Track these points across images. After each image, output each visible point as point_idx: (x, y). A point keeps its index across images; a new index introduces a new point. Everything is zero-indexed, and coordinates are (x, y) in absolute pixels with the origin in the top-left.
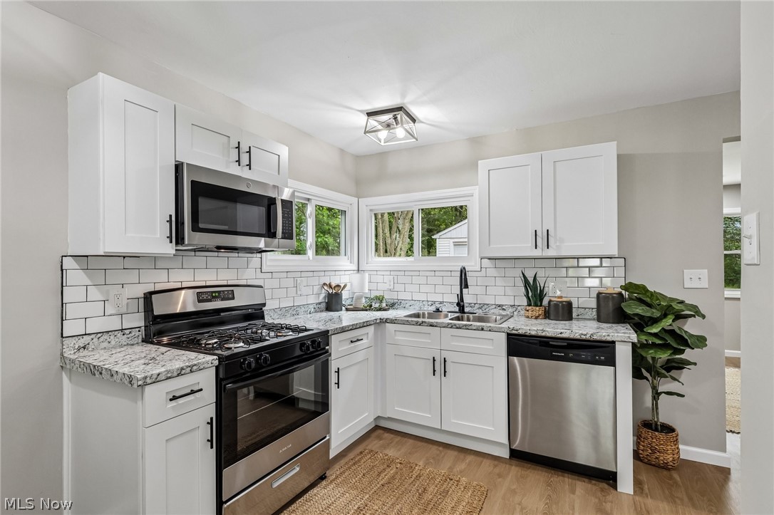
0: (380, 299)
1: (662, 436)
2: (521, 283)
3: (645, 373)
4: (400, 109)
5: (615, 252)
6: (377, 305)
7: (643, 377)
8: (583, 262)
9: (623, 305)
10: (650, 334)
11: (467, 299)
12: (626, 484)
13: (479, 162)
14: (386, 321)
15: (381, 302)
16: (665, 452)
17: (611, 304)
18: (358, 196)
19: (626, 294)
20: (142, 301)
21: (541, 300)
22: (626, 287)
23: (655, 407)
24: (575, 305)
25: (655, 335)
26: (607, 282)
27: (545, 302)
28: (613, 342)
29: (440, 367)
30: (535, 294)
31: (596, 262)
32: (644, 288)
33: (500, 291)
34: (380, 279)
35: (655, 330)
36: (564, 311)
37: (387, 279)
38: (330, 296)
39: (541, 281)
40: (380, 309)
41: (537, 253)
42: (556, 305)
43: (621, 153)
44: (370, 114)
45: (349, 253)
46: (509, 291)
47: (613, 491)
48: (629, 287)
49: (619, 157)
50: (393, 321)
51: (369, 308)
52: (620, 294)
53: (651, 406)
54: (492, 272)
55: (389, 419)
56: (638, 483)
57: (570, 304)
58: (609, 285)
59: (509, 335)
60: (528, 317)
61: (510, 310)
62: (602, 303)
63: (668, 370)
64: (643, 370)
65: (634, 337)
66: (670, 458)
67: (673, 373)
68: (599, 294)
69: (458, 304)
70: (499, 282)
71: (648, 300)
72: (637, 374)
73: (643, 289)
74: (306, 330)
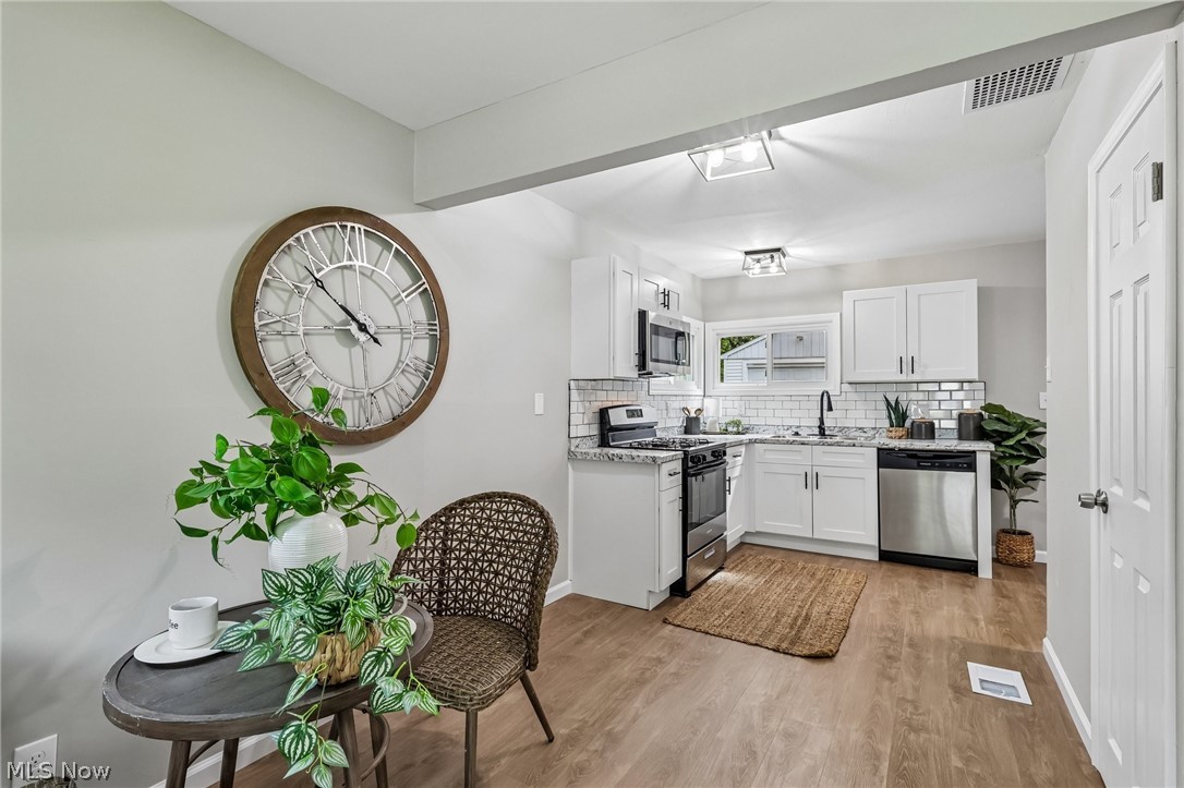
0: (737, 424)
1: (1019, 538)
2: (883, 406)
3: (1004, 485)
4: (778, 250)
5: (975, 376)
6: (735, 429)
7: (1000, 488)
8: (944, 386)
9: (983, 423)
10: (1007, 446)
11: (827, 423)
12: (986, 571)
13: (845, 292)
14: (756, 441)
15: (738, 426)
16: (1022, 551)
17: (971, 423)
18: (705, 320)
19: (986, 415)
20: (597, 415)
21: (904, 422)
22: (984, 408)
23: (1013, 514)
24: (937, 426)
25: (1011, 447)
26: (967, 405)
27: (908, 423)
28: (974, 452)
29: (812, 481)
30: (898, 415)
31: (955, 386)
32: (1002, 407)
33: (861, 414)
34: (729, 404)
35: (1011, 442)
36: (929, 430)
37: (736, 404)
38: (689, 419)
39: (903, 405)
40: (738, 433)
41: (903, 378)
42: (919, 426)
43: (981, 285)
44: (747, 253)
45: (696, 379)
46: (871, 414)
47: (974, 578)
48: (988, 407)
49: (979, 288)
50: (762, 441)
51: (725, 432)
52: (981, 414)
53: (1008, 516)
54: (854, 396)
55: (758, 534)
56: (996, 574)
57: (932, 424)
58: (969, 407)
59: (879, 449)
60: (891, 438)
61: (872, 432)
62: (963, 422)
63: (1025, 481)
64: (1002, 483)
65: (992, 447)
66: (1026, 556)
67: (1029, 483)
68: (960, 415)
69: (819, 427)
70: (860, 405)
71: (1006, 419)
72: (995, 485)
73: (1000, 409)
74: (708, 443)
